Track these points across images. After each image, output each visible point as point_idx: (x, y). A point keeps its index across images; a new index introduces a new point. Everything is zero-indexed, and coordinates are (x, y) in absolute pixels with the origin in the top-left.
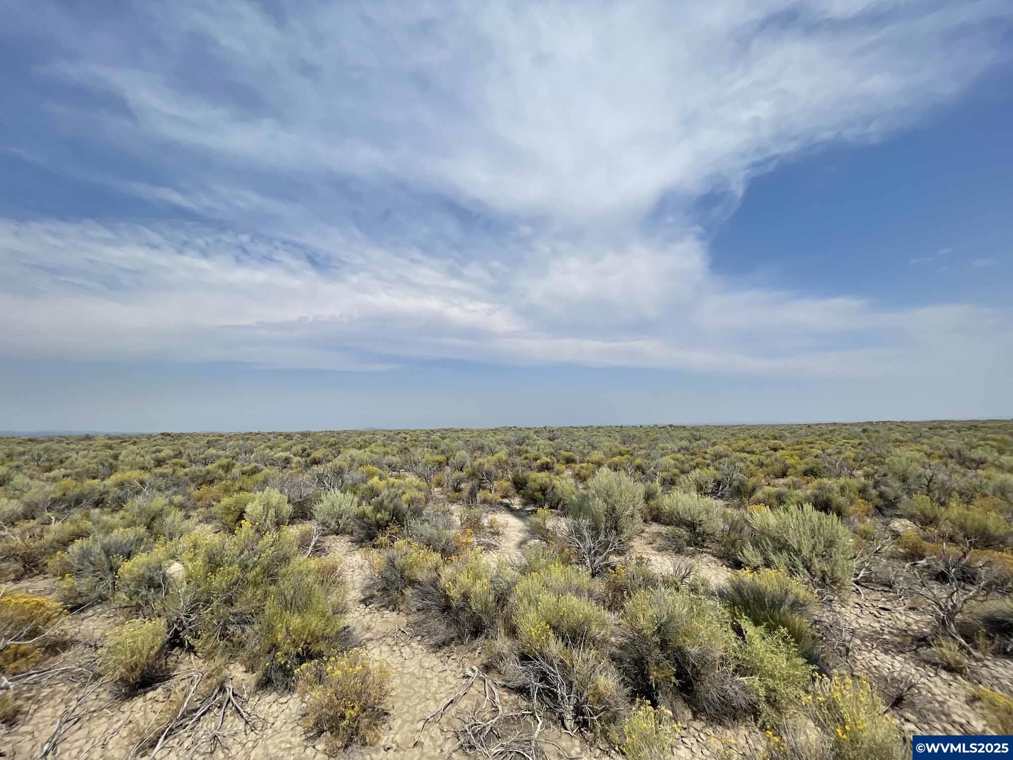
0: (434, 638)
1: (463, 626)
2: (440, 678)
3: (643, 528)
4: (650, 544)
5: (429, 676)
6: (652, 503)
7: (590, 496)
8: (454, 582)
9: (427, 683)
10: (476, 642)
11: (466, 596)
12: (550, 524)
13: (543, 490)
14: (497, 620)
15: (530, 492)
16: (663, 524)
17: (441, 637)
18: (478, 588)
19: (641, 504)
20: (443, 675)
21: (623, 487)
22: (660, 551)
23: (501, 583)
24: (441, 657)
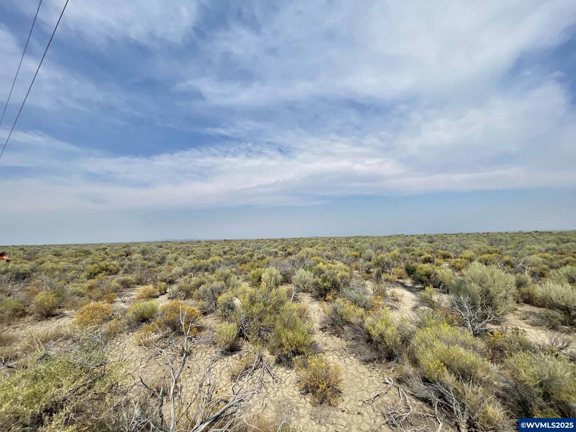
0: (364, 356)
1: (381, 353)
2: (369, 380)
3: (516, 307)
4: (523, 319)
5: (362, 377)
6: (523, 290)
7: (466, 281)
8: (374, 326)
9: (362, 381)
10: (391, 364)
11: (382, 336)
12: (435, 298)
13: (428, 275)
14: (403, 353)
15: (418, 276)
16: (534, 306)
17: (368, 357)
18: (389, 331)
19: (514, 290)
20: (371, 379)
21: (496, 276)
22: (533, 326)
23: (405, 331)
24: (368, 368)
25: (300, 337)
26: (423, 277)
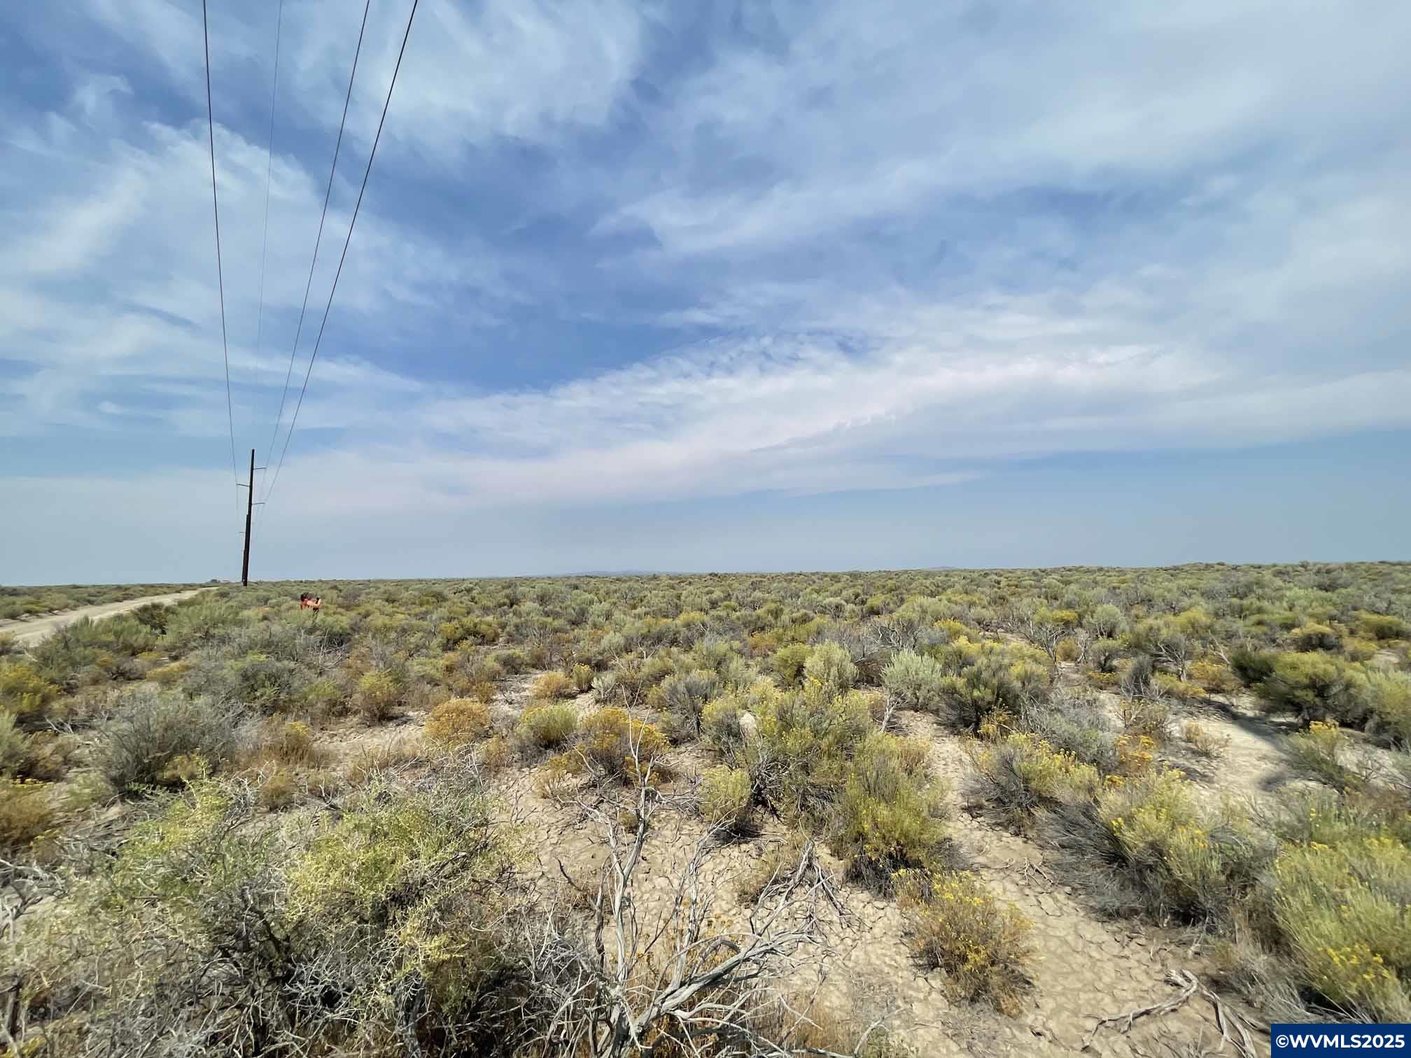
0: (1099, 899)
1: (1156, 895)
2: (1117, 965)
5: (1095, 954)
8: (1129, 820)
9: (1094, 964)
10: (1187, 932)
11: (1157, 849)
12: (1348, 757)
13: (1320, 687)
14: (1231, 909)
17: (1114, 903)
18: (1181, 839)
20: (1123, 963)
23: (1237, 844)
24: (1114, 933)
25: (909, 823)
26: (1298, 693)
